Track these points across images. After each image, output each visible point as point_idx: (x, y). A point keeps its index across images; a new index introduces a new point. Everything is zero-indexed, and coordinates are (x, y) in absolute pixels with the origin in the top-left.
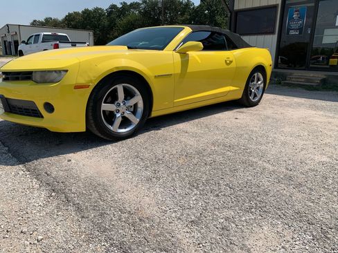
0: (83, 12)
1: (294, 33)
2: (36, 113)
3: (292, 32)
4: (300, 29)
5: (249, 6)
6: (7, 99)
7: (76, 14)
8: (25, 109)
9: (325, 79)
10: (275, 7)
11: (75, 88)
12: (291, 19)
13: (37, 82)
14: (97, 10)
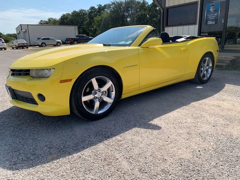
0: (72, 13)
1: (211, 23)
2: (33, 101)
3: (210, 23)
4: (216, 20)
5: (177, 3)
6: (13, 90)
7: (68, 14)
8: (26, 98)
9: (234, 60)
10: (196, 3)
11: (60, 83)
12: (209, 12)
13: (33, 77)
14: (81, 11)
